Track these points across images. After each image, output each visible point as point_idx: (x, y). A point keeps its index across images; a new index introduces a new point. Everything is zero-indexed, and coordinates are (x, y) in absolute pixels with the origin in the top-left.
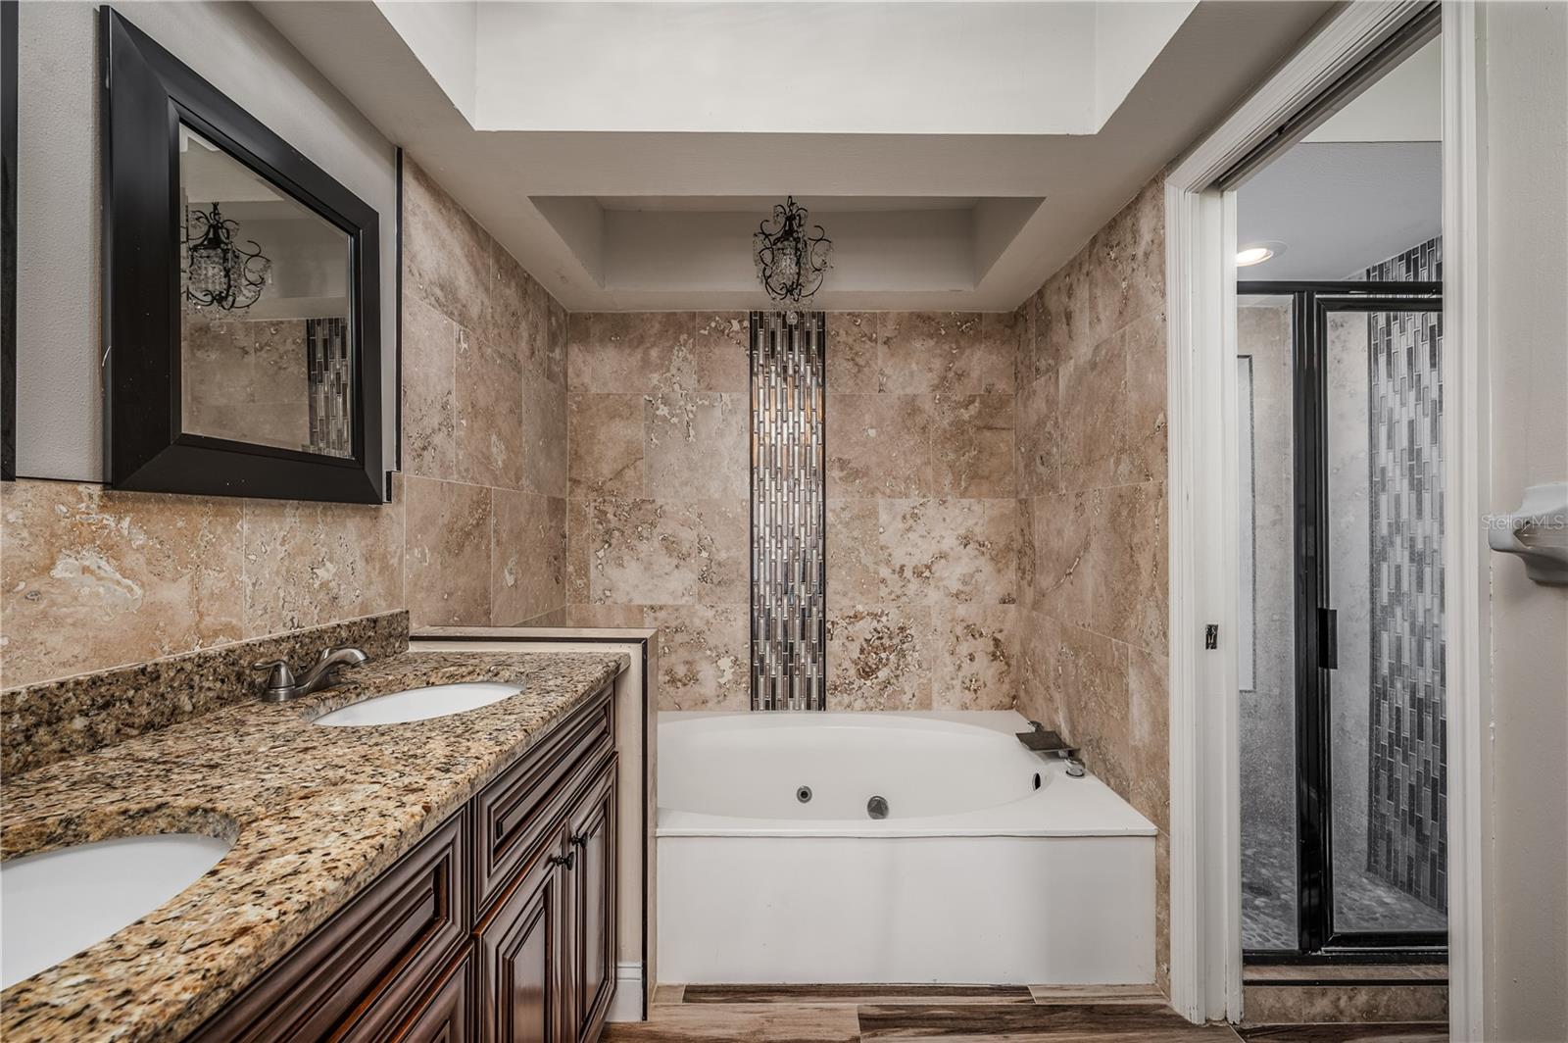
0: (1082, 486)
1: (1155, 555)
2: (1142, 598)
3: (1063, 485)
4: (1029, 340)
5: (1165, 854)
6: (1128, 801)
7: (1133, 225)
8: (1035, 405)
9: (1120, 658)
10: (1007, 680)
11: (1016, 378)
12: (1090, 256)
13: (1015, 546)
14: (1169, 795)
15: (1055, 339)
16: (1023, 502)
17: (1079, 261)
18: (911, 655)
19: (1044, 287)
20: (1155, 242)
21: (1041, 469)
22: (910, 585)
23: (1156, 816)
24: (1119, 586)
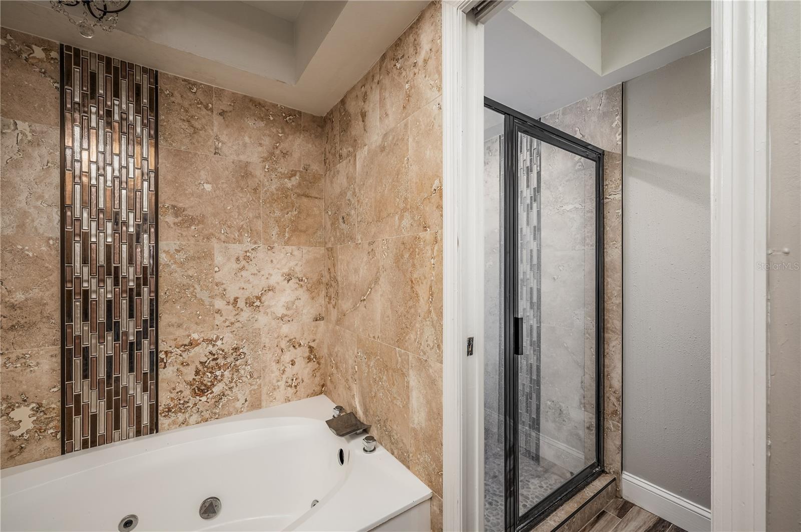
0: (373, 237)
1: (431, 287)
2: (420, 318)
3: (359, 237)
4: (335, 136)
5: (438, 511)
6: (408, 467)
7: (415, 40)
8: (339, 181)
9: (402, 362)
10: (318, 374)
11: (325, 163)
12: (380, 69)
13: (324, 280)
14: (442, 467)
15: (353, 133)
16: (330, 250)
17: (371, 74)
18: (244, 369)
19: (345, 96)
20: (433, 50)
21: (343, 226)
22: (243, 314)
23: (431, 482)
24: (402, 310)
